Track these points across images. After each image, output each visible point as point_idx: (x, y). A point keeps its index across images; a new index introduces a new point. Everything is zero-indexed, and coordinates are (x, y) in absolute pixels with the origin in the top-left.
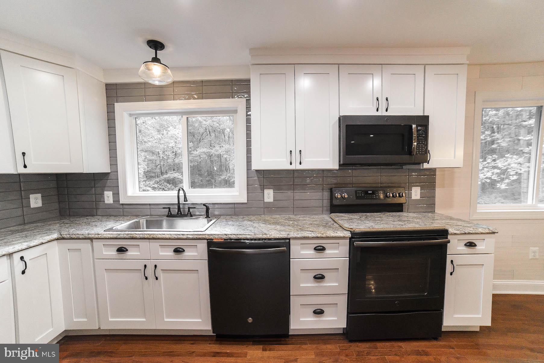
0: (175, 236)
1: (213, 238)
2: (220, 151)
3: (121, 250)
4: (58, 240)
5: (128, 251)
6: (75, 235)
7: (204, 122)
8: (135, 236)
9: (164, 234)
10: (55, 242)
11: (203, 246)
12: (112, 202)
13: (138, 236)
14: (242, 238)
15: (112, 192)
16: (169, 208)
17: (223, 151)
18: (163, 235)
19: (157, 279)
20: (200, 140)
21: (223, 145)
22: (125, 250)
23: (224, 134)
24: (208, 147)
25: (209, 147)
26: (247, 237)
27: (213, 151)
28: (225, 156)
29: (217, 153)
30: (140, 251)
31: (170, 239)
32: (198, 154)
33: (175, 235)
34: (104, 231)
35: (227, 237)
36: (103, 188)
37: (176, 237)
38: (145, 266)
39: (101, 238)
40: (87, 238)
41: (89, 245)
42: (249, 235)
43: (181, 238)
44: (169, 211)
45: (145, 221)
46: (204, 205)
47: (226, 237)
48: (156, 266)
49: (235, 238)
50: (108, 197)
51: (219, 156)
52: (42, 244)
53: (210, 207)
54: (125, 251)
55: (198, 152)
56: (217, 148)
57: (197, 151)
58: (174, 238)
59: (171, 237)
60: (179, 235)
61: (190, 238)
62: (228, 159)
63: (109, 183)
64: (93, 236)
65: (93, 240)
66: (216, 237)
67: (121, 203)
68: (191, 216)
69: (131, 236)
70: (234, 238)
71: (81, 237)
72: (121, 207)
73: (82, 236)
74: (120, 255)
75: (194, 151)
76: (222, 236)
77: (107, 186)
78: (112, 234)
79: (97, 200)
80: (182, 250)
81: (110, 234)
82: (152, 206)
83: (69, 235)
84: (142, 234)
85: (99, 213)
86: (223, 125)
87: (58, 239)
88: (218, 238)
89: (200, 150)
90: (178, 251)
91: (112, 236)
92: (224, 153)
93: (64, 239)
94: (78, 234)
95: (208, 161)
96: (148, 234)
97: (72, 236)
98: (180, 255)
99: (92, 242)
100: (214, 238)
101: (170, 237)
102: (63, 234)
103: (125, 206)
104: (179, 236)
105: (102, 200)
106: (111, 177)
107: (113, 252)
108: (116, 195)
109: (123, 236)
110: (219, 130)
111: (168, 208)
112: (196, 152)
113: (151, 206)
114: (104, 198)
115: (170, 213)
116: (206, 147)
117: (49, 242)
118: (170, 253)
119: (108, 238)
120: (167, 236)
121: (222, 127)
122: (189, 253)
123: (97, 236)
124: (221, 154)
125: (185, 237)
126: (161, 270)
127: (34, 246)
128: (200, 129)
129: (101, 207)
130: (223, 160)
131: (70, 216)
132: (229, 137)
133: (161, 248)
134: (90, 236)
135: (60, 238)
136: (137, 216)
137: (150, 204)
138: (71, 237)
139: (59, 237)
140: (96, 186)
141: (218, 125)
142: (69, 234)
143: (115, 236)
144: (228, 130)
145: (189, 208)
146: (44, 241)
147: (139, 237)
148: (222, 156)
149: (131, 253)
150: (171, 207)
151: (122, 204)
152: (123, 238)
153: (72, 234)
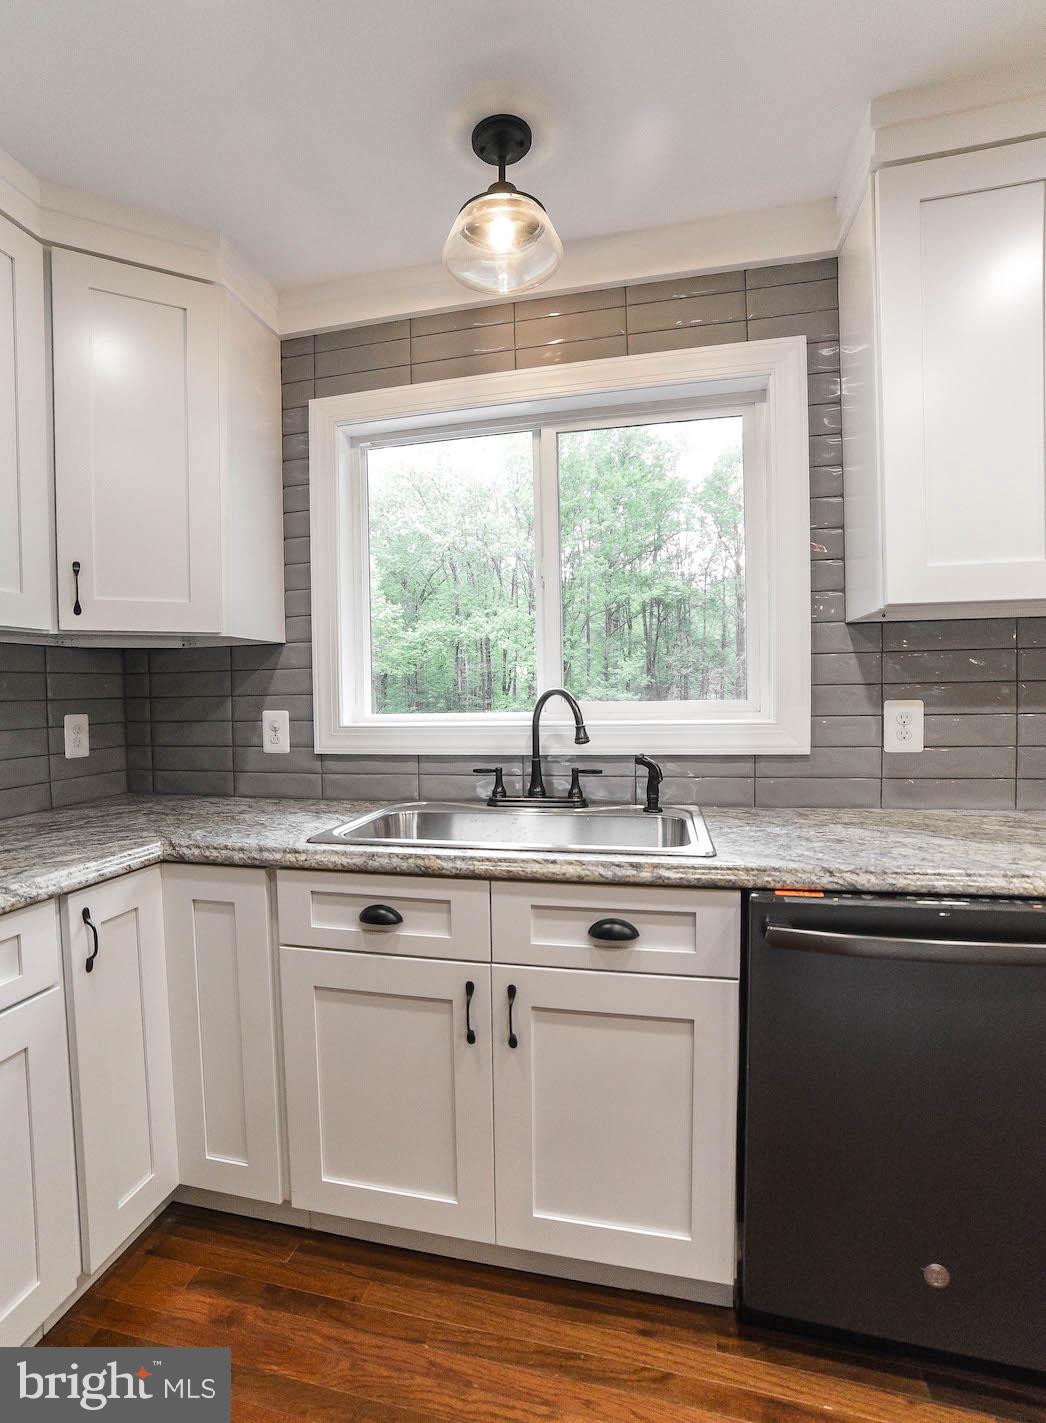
0: (602, 870)
1: (772, 885)
2: (488, 628)
3: (378, 918)
4: (165, 865)
5: (402, 924)
6: (215, 848)
7: (437, 539)
8: (436, 864)
9: (554, 862)
10: (156, 871)
11: (722, 918)
12: (287, 750)
13: (447, 865)
14: (912, 889)
15: (287, 713)
16: (499, 772)
17: (498, 627)
18: (551, 866)
19: (513, 1042)
20: (422, 595)
21: (499, 609)
22: (391, 916)
23: (499, 572)
24: (449, 617)
25: (453, 618)
26: (934, 887)
27: (464, 629)
28: (503, 645)
29: (478, 636)
30: (450, 928)
31: (580, 881)
32: (420, 640)
33: (603, 865)
34: (308, 841)
35: (841, 882)
36: (261, 699)
37: (608, 874)
38: (470, 987)
39: (307, 865)
40: (257, 863)
41: (262, 891)
42: (939, 874)
43: (632, 880)
44: (499, 782)
45: (416, 816)
46: (640, 760)
47: (831, 879)
48: (512, 991)
49: (877, 888)
50: (276, 731)
51: (485, 646)
52: (130, 871)
53: (666, 768)
54: (394, 923)
55: (417, 634)
56: (479, 618)
57: (414, 629)
58: (597, 880)
59: (587, 872)
60: (618, 866)
61: (670, 882)
62: (511, 655)
63: (280, 680)
64: (278, 856)
65: (278, 872)
66: (789, 879)
67: (318, 750)
68: (584, 804)
69: (420, 862)
70: (871, 889)
71: (237, 857)
72: (318, 765)
73: (242, 855)
74: (370, 936)
75: (405, 629)
76: (814, 878)
77: (272, 689)
78: (345, 854)
79: (240, 742)
80: (627, 931)
81: (337, 853)
82: (427, 766)
83: (199, 850)
84: (463, 859)
85: (243, 788)
86: (498, 545)
87: (163, 861)
88: (798, 886)
89: (424, 628)
90: (610, 934)
91: (345, 861)
92: (501, 633)
93: (181, 860)
94: (226, 847)
95: (450, 662)
96: (488, 860)
97: (208, 854)
98: (618, 953)
99: (272, 878)
100: (778, 886)
101: (583, 873)
102: (181, 846)
103: (331, 765)
104: (620, 872)
105: (255, 741)
106: (288, 657)
107: (344, 924)
108: (303, 722)
109: (387, 860)
110: (485, 560)
111: (496, 770)
112: (413, 634)
113: (422, 765)
114: (261, 736)
115: (500, 789)
116: (442, 618)
117: (143, 867)
118: (573, 940)
119: (331, 866)
120: (572, 871)
121: (495, 549)
122: (656, 945)
123: (291, 857)
124: (492, 637)
125: (646, 875)
126: (533, 1008)
127: (111, 878)
128: (423, 562)
129: (248, 768)
130: (496, 658)
131: (155, 792)
132: (514, 584)
133: (537, 917)
134: (266, 855)
135: (173, 859)
136: (374, 801)
137: (419, 758)
138: (207, 857)
139: (169, 852)
140: (238, 692)
141: (479, 544)
142: (198, 847)
143: (359, 861)
144: (512, 561)
145: (576, 773)
146: (133, 863)
147: (454, 871)
148: (491, 644)
149: (414, 931)
150: (505, 767)
151: (322, 757)
152: (389, 868)
153: (208, 847)
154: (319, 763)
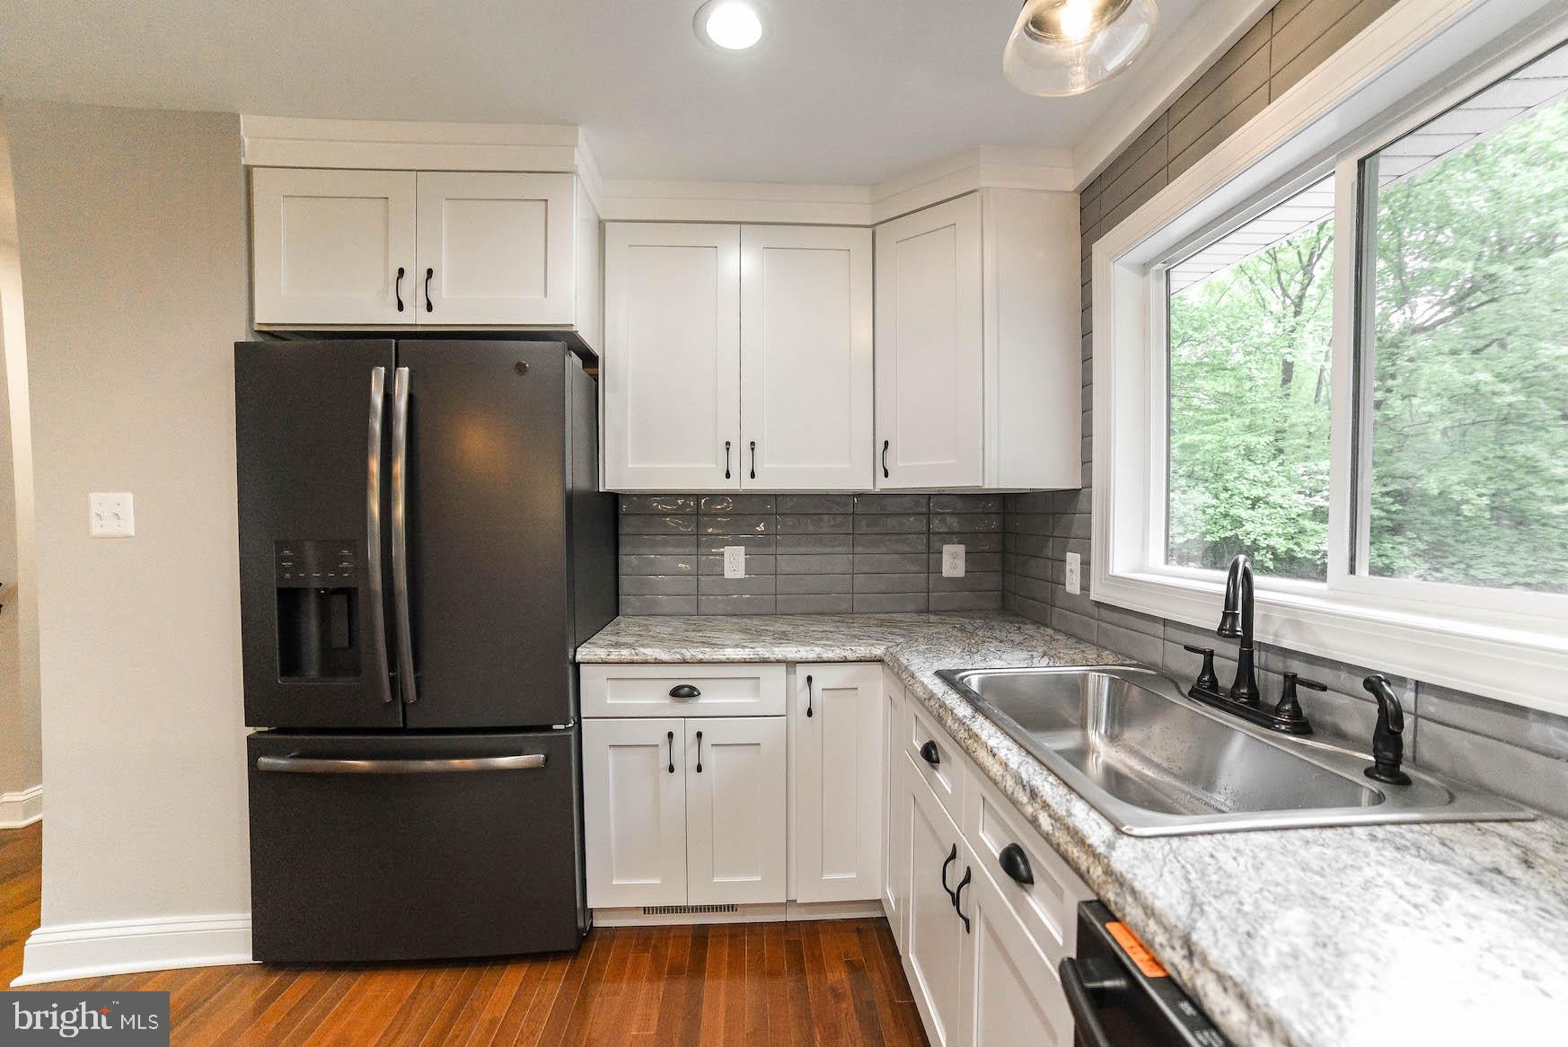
4: (882, 664)
10: (877, 667)
12: (1078, 591)
15: (1079, 556)
16: (1209, 655)
22: (934, 756)
34: (936, 672)
36: (1066, 541)
39: (912, 690)
44: (1207, 668)
46: (1374, 683)
50: (1072, 571)
52: (845, 661)
59: (1002, 778)
63: (1076, 524)
64: (905, 677)
67: (1092, 596)
68: (1302, 728)
69: (943, 713)
77: (1072, 533)
79: (1054, 579)
80: (1025, 874)
82: (1171, 632)
84: (960, 721)
91: (921, 694)
94: (898, 661)
96: (969, 730)
101: (999, 777)
103: (1100, 611)
105: (1062, 579)
108: (1086, 567)
111: (1205, 652)
113: (1167, 630)
114: (1065, 577)
115: (1207, 677)
117: (861, 661)
120: (995, 771)
127: (829, 662)
129: (1058, 605)
131: (1014, 613)
134: (903, 674)
137: (1166, 622)
140: (1055, 533)
143: (925, 696)
145: (1290, 680)
146: (850, 656)
151: (1098, 604)
152: (931, 709)
154: (1096, 609)
